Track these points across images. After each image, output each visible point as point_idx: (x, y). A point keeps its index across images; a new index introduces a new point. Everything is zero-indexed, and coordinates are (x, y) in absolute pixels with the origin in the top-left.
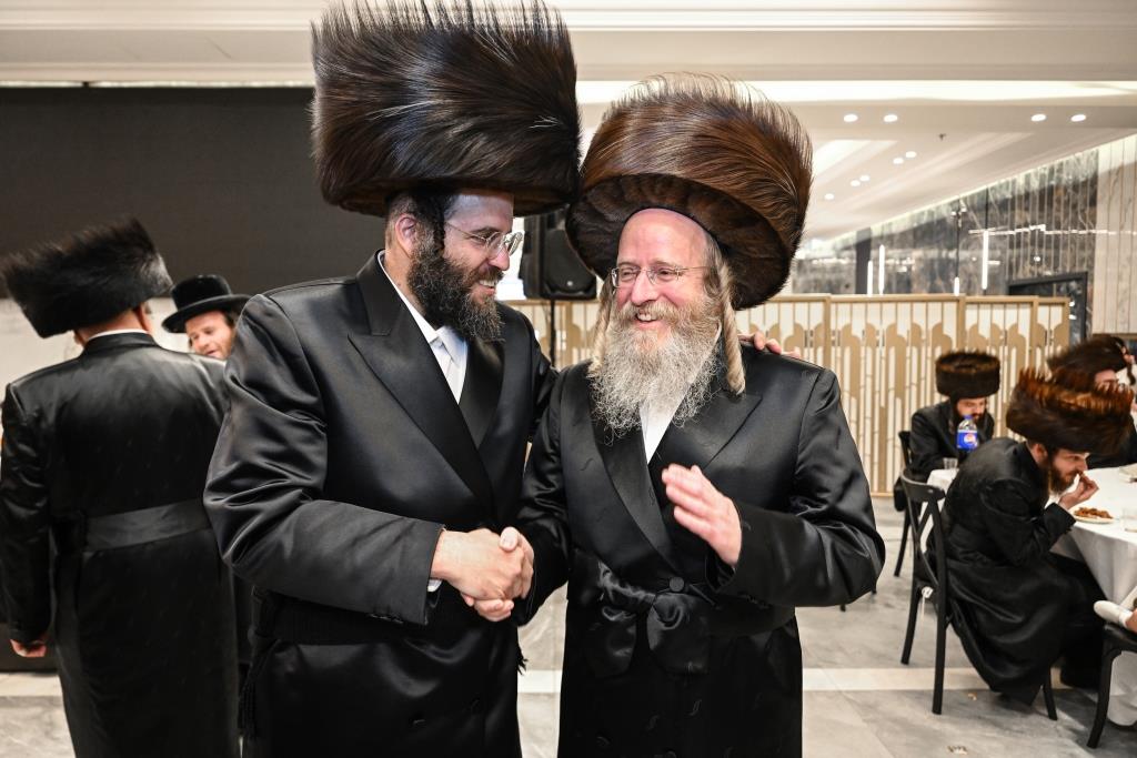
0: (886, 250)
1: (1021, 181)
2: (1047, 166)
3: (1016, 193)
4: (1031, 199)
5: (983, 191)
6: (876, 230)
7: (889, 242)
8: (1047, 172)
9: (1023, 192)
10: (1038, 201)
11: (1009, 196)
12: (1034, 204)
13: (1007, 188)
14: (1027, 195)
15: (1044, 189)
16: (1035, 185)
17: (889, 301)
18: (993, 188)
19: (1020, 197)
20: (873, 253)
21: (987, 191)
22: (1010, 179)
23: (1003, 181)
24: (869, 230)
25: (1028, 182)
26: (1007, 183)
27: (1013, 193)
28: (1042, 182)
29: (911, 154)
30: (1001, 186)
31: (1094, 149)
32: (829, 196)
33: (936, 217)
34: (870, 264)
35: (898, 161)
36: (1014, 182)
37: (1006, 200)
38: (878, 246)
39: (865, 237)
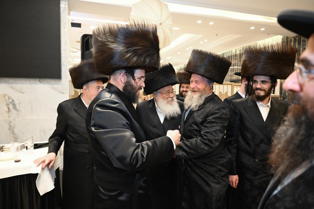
1: (234, 51)
2: (242, 46)
3: (232, 55)
4: (237, 56)
5: (222, 54)
8: (242, 49)
9: (234, 54)
10: (239, 57)
11: (230, 55)
12: (238, 58)
13: (230, 53)
14: (236, 55)
15: (241, 53)
16: (238, 53)
18: (225, 53)
19: (234, 56)
21: (224, 54)
22: (230, 50)
23: (228, 51)
25: (236, 52)
26: (230, 51)
27: (231, 54)
28: (240, 51)
29: (206, 41)
30: (228, 52)
31: (256, 42)
32: (179, 53)
35: (202, 42)
36: (232, 51)
37: (229, 56)
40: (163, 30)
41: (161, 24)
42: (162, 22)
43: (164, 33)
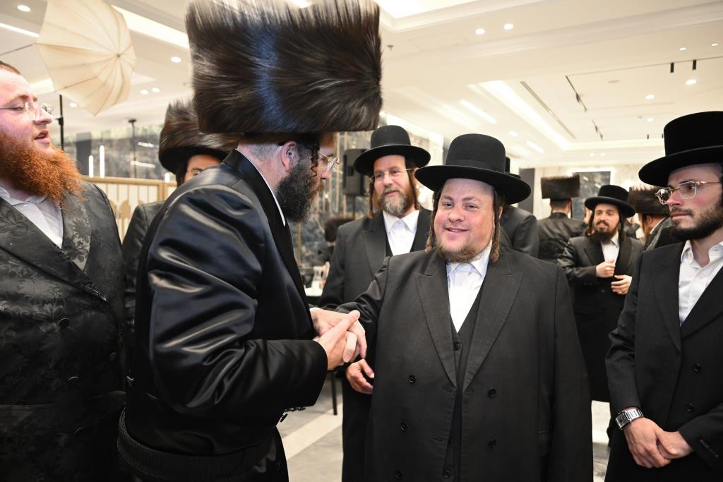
0: (106, 151)
6: (96, 135)
7: (108, 144)
17: (112, 183)
20: (93, 152)
24: (90, 134)
29: (156, 90)
33: (148, 133)
34: (91, 159)
35: (144, 92)
38: (99, 146)
39: (86, 138)
40: (121, 68)
41: (119, 56)
42: (120, 53)
43: (123, 76)
